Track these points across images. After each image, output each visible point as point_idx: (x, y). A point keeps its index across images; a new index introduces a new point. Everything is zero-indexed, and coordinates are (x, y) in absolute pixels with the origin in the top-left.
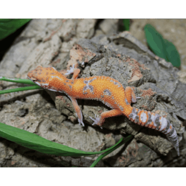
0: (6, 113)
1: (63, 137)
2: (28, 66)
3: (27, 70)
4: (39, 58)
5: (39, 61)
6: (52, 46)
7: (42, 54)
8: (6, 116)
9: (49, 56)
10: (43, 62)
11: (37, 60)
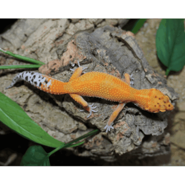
0: (6, 79)
1: (46, 112)
2: (33, 42)
3: (31, 45)
4: (45, 36)
5: (43, 39)
6: (59, 27)
7: (47, 33)
8: (5, 83)
9: (53, 36)
10: (47, 41)
11: (42, 38)
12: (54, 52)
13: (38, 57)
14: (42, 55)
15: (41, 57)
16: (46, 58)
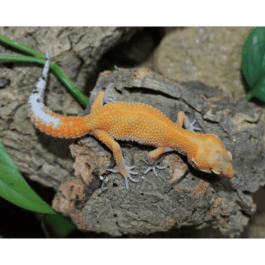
12: (64, 38)
13: (37, 44)
14: (44, 41)
15: (43, 44)
16: (50, 46)
